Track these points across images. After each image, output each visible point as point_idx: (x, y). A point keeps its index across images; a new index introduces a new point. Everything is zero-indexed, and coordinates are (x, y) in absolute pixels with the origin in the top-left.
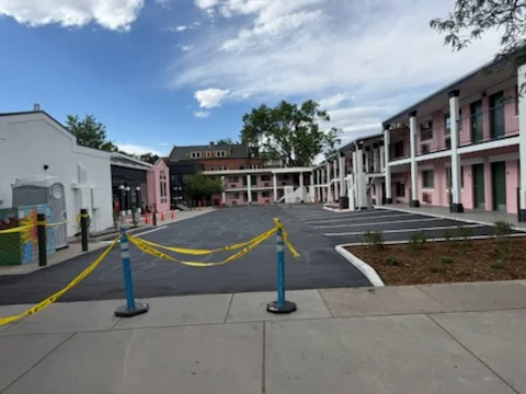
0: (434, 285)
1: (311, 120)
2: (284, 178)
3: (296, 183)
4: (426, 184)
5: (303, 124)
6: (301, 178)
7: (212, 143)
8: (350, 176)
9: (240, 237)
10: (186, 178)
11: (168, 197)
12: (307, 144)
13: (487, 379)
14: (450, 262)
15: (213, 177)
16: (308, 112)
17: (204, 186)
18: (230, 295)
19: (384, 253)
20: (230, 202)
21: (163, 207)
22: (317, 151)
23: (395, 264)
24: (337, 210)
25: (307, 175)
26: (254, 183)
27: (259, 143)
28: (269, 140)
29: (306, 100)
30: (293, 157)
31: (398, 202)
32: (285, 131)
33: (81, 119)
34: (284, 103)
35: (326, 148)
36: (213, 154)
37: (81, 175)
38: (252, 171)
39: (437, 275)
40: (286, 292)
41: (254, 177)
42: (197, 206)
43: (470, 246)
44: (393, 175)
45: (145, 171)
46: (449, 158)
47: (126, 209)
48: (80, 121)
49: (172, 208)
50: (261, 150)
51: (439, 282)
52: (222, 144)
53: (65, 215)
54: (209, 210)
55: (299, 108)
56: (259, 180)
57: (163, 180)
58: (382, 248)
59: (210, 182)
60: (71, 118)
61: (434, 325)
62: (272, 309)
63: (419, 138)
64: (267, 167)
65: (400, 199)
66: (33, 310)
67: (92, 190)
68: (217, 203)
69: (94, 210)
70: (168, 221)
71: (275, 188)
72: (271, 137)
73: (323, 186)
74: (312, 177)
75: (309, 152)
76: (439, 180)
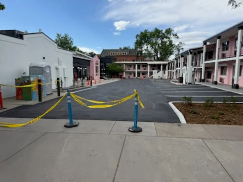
0: (210, 125)
1: (169, 38)
2: (153, 66)
3: (159, 69)
4: (222, 73)
5: (165, 40)
6: (162, 67)
7: (120, 48)
8: (185, 67)
9: (127, 94)
10: (108, 64)
11: (99, 73)
12: (166, 50)
13: (221, 173)
14: (222, 114)
15: (120, 65)
16: (168, 34)
17: (115, 69)
18: (115, 122)
19: (191, 107)
20: (127, 77)
21: (97, 78)
22: (171, 54)
23: (195, 113)
24: (177, 84)
25: (164, 65)
26: (139, 68)
27: (143, 49)
28: (147, 47)
29: (168, 28)
30: (159, 56)
31: (208, 81)
32: (156, 43)
33: (63, 35)
34: (156, 29)
35: (176, 52)
36: (121, 53)
37: (59, 62)
38: (139, 62)
39: (214, 120)
40: (138, 123)
41: (139, 66)
42: (112, 78)
43: (236, 107)
44: (206, 68)
45: (89, 61)
46: (234, 61)
47: (80, 78)
48: (62, 36)
49: (101, 78)
50: (143, 52)
51: (214, 124)
52: (125, 48)
53: (51, 80)
54: (117, 80)
55: (164, 32)
56: (141, 67)
57: (97, 65)
58: (191, 105)
59: (118, 67)
60: (58, 35)
61: (204, 145)
62: (131, 130)
63: (221, 50)
64: (146, 61)
65: (209, 80)
66: (31, 121)
67: (64, 69)
68: (121, 77)
69: (65, 78)
70: (98, 84)
71: (149, 71)
72: (149, 46)
73: (172, 71)
74: (167, 67)
75: (167, 54)
76: (229, 72)
